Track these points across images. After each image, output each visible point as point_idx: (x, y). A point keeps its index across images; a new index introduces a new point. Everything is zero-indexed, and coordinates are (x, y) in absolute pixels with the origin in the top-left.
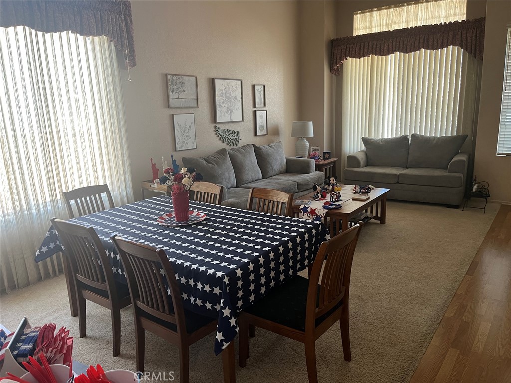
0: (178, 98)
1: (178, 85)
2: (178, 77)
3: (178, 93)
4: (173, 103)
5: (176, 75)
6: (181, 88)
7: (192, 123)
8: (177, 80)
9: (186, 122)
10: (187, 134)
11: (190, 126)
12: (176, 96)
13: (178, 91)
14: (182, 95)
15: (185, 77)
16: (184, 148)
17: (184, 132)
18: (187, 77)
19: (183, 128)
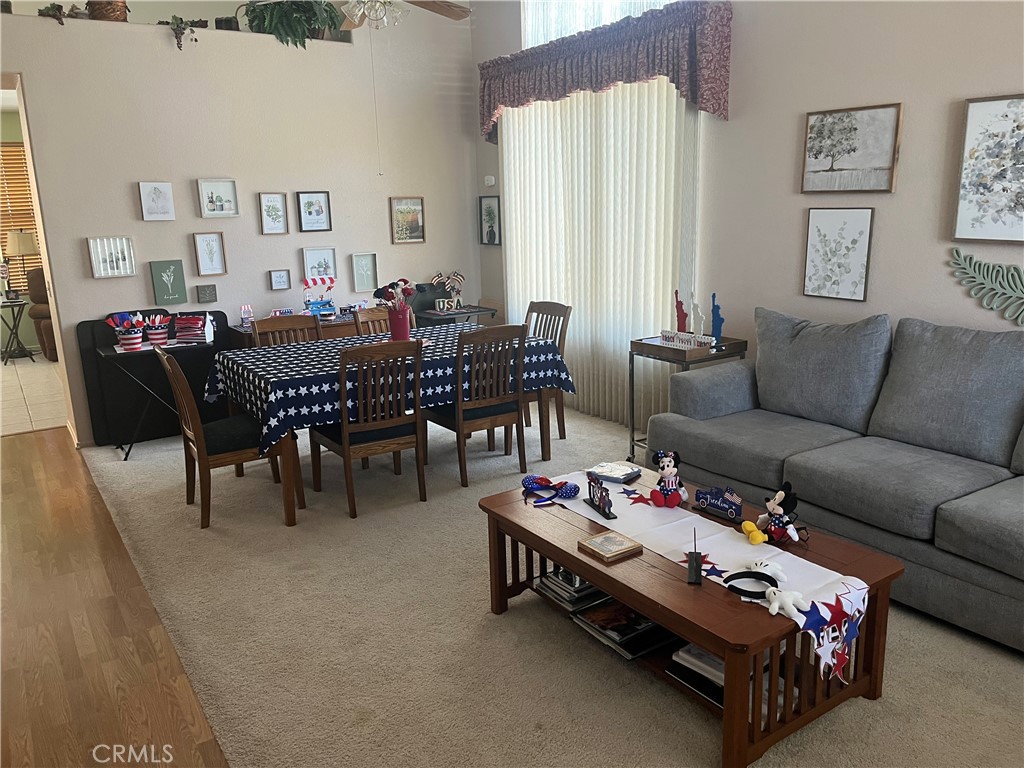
0: (832, 169)
1: (837, 137)
2: (838, 115)
3: (833, 156)
4: (814, 182)
5: (831, 112)
6: (845, 143)
7: (861, 233)
8: (834, 123)
9: (842, 229)
10: (842, 261)
11: (854, 242)
12: (826, 163)
13: (835, 150)
14: (845, 161)
15: (859, 114)
16: (824, 293)
17: (834, 253)
18: (866, 113)
19: (833, 245)
